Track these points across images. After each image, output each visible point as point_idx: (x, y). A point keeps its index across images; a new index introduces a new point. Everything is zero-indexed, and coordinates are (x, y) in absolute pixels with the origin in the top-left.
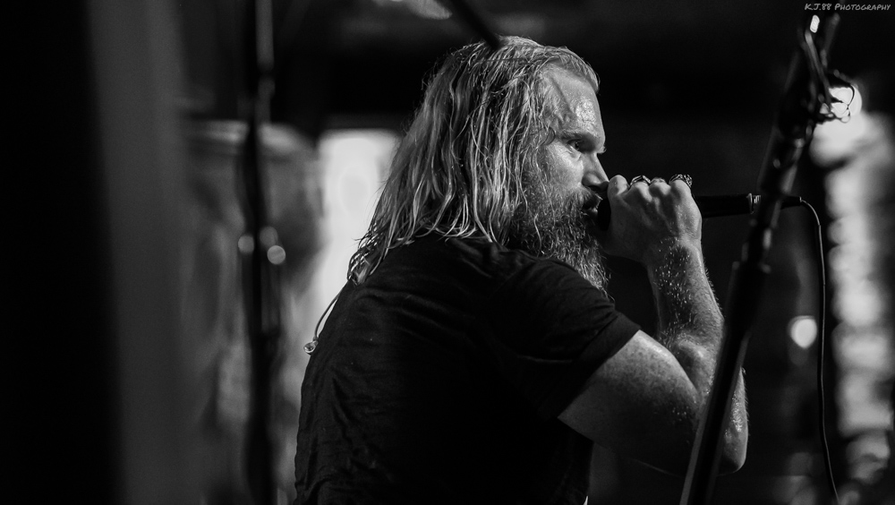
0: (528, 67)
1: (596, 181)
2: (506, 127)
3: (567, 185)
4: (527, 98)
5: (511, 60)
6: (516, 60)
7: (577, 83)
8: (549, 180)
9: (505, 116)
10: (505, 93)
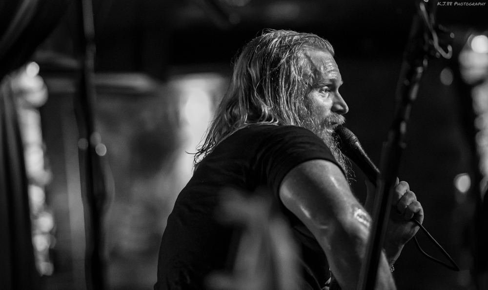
0: (291, 50)
1: (339, 107)
2: (283, 89)
3: (322, 115)
4: (293, 69)
5: (280, 47)
6: (283, 46)
7: (321, 54)
8: (311, 115)
9: (282, 82)
10: (279, 68)
